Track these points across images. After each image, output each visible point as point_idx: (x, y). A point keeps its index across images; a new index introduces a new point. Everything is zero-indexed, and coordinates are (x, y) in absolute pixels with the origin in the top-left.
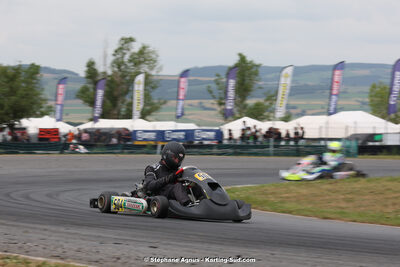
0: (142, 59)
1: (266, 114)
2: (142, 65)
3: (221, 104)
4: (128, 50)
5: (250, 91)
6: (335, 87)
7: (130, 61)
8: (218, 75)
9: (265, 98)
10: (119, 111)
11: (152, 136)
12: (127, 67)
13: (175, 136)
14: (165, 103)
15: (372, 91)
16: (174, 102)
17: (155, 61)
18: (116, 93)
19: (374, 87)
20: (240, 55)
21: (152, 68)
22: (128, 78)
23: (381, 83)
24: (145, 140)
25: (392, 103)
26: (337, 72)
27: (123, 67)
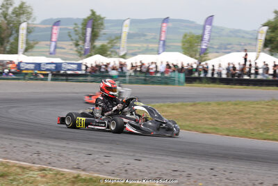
0: (22, 12)
1: (109, 53)
2: (22, 16)
3: (77, 45)
4: (11, 5)
5: (98, 36)
6: (163, 35)
7: (13, 13)
8: (76, 24)
9: (108, 41)
10: (5, 49)
11: (32, 66)
12: (11, 17)
13: (49, 67)
14: (37, 43)
15: (184, 38)
16: (48, 43)
17: (31, 14)
18: (3, 36)
19: (186, 36)
20: (92, 11)
21: (28, 19)
22: (11, 25)
23: (190, 33)
24: (27, 69)
25: (204, 47)
26: (164, 25)
27: (8, 17)
